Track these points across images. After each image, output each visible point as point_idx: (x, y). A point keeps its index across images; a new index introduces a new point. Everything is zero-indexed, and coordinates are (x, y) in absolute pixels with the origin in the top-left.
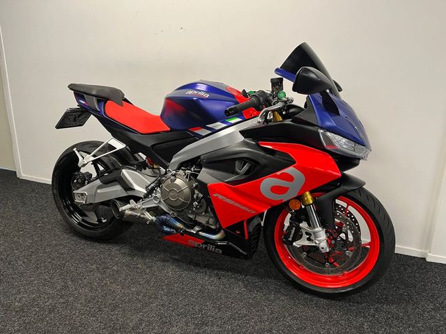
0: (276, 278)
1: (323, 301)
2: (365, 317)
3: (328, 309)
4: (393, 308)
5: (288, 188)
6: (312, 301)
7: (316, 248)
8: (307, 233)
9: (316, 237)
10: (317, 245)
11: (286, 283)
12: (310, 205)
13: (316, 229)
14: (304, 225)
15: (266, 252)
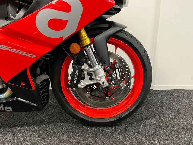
0: (67, 121)
1: (107, 130)
2: (140, 133)
3: (113, 135)
4: (153, 121)
5: (67, 21)
6: (99, 131)
7: (98, 85)
8: (89, 74)
9: (96, 75)
10: (98, 82)
11: (75, 123)
12: (88, 46)
13: (96, 68)
14: (85, 67)
15: (57, 104)
